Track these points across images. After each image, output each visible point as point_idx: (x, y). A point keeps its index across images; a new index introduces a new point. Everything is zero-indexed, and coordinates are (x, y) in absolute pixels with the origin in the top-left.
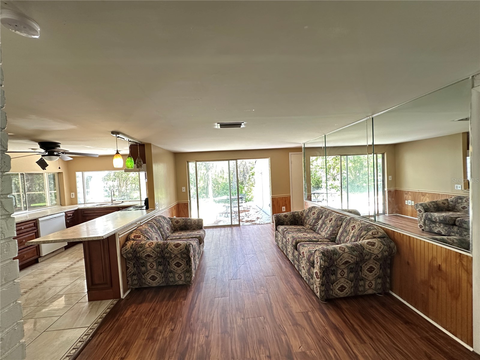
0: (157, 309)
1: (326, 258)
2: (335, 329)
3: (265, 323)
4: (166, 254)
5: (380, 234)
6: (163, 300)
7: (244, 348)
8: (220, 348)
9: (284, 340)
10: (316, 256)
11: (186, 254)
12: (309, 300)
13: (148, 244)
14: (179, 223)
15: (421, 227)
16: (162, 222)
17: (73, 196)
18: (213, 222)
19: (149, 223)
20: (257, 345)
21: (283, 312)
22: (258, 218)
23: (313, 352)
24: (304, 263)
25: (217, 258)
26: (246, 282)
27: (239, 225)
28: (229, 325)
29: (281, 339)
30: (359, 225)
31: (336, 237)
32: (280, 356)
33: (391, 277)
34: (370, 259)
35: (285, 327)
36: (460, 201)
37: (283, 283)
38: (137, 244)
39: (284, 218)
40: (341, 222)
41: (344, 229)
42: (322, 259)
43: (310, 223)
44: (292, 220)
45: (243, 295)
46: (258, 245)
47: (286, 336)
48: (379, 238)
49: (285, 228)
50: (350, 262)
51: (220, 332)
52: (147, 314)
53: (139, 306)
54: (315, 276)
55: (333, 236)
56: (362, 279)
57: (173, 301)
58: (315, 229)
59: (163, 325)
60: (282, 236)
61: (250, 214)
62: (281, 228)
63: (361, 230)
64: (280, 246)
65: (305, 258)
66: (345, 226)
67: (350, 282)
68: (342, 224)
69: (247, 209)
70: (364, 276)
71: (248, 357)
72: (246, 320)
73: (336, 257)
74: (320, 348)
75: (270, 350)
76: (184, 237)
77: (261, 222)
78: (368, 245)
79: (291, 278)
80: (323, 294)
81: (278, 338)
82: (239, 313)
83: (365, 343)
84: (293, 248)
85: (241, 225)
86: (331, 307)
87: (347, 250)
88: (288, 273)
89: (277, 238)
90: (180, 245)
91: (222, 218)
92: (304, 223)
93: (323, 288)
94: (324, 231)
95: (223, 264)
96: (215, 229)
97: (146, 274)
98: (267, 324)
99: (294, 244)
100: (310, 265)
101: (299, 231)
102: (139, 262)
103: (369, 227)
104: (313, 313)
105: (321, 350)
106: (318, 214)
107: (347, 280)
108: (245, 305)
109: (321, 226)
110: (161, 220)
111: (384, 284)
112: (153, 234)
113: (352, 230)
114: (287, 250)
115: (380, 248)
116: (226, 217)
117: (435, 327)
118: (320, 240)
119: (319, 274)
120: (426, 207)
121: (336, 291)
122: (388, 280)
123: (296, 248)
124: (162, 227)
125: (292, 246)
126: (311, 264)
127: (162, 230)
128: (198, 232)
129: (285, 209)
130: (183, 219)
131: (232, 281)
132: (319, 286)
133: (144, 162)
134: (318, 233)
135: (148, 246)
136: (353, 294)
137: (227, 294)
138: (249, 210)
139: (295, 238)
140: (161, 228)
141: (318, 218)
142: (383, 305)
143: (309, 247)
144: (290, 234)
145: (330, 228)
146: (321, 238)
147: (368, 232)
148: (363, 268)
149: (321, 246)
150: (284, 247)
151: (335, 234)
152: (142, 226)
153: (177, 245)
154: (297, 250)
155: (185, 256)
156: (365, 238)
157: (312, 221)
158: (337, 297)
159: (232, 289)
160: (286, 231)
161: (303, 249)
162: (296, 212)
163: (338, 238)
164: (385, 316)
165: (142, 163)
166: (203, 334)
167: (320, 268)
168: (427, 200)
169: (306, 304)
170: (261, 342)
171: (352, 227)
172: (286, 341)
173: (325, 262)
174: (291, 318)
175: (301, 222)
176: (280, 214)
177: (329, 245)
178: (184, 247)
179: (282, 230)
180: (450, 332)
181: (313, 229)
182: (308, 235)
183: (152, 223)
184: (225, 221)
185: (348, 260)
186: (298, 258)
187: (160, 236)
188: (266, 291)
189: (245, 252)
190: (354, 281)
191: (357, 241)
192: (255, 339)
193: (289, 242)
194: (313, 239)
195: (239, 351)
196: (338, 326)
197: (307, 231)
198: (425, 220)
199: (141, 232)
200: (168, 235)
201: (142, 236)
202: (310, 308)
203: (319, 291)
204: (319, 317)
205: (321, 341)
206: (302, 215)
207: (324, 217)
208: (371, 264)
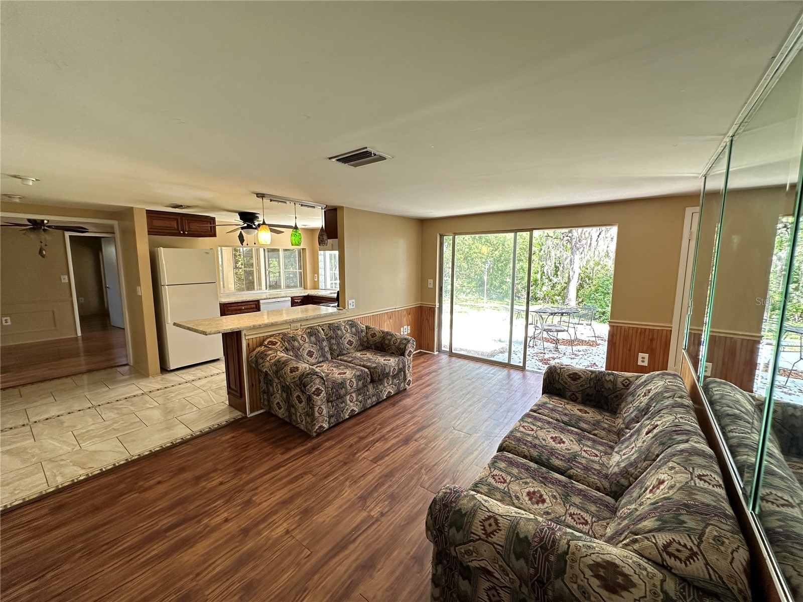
0: (250, 447)
3: (297, 564)
7: (226, 574)
8: (212, 547)
13: (271, 358)
14: (374, 338)
16: (342, 331)
17: (316, 278)
19: (313, 329)
20: (239, 588)
21: (346, 572)
28: (263, 526)
30: (670, 487)
39: (569, 379)
40: (660, 448)
43: (625, 415)
51: (243, 526)
53: (246, 434)
55: (623, 481)
57: (271, 448)
59: (226, 470)
63: (656, 506)
68: (657, 456)
71: (207, 593)
72: (287, 536)
82: (297, 518)
90: (298, 371)
94: (623, 452)
97: (273, 397)
98: (297, 569)
101: (568, 424)
103: (689, 513)
106: (651, 399)
108: (321, 513)
110: (343, 327)
112: (307, 345)
113: (648, 492)
118: (574, 471)
124: (338, 338)
127: (334, 341)
129: (646, 361)
135: (269, 360)
140: (334, 338)
141: (645, 411)
145: (636, 451)
146: (587, 468)
147: (659, 529)
151: (631, 476)
153: (294, 370)
156: (637, 541)
157: (632, 413)
162: (612, 375)
166: (228, 514)
170: (249, 587)
171: (655, 484)
175: (618, 405)
181: (621, 436)
182: (565, 445)
183: (320, 329)
185: (491, 568)
192: (252, 575)
194: (555, 460)
197: (597, 432)
200: (345, 352)
206: (627, 386)
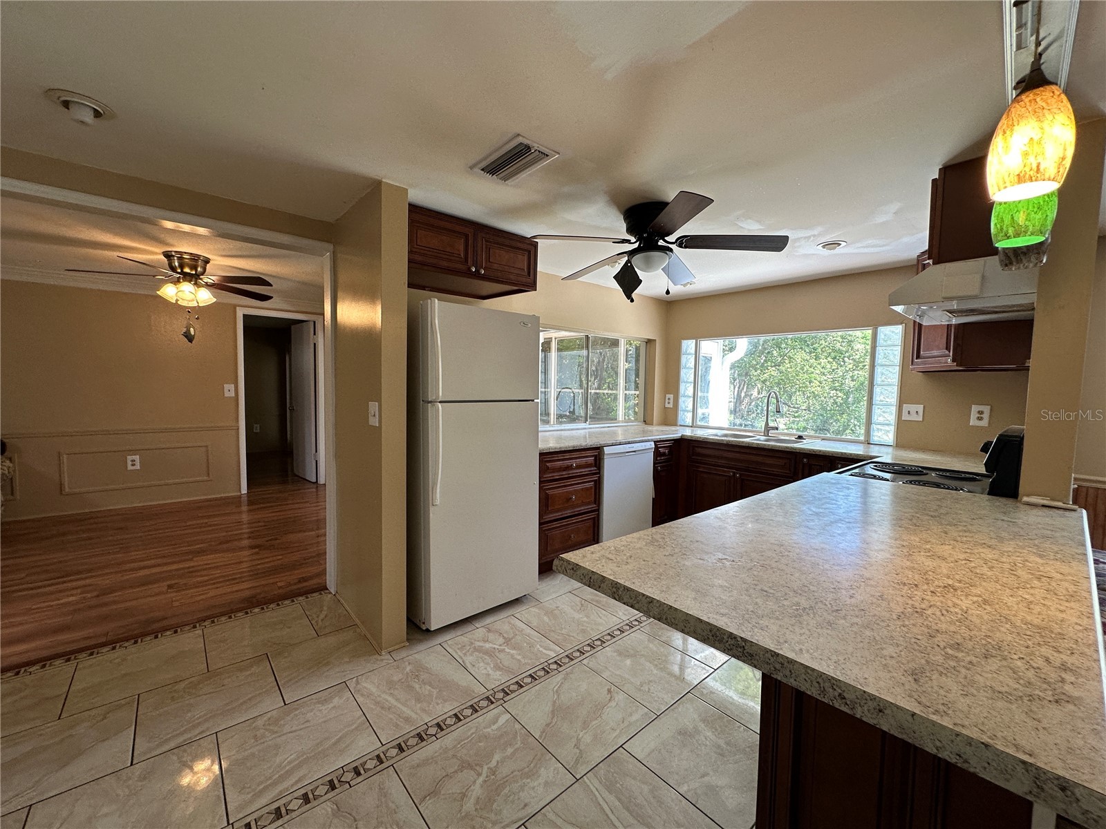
17: (669, 403)
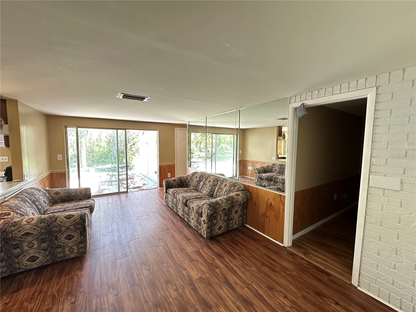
0: (45, 290)
1: (212, 208)
2: (219, 256)
3: (168, 267)
4: (55, 228)
5: (242, 188)
6: (51, 279)
7: (154, 291)
8: (132, 299)
9: (185, 274)
10: (204, 208)
11: (81, 225)
12: (199, 241)
13: (27, 221)
14: (60, 195)
15: (256, 183)
16: (36, 195)
18: (96, 192)
19: (19, 197)
20: (165, 285)
21: (181, 255)
22: (144, 184)
23: (207, 275)
24: (193, 215)
25: (110, 224)
26: (145, 240)
27: (127, 192)
28: (137, 278)
29: (183, 274)
30: (229, 183)
31: (213, 194)
32: (184, 286)
33: (246, 215)
34: (236, 205)
35: (184, 265)
36: (274, 166)
37: (177, 234)
38: (7, 223)
39: (173, 182)
40: (217, 182)
41: (219, 187)
42: (209, 209)
43: (193, 185)
44: (179, 183)
45: (144, 250)
46: (149, 207)
47: (186, 271)
48: (241, 191)
49: (175, 190)
50: (226, 209)
51: (129, 287)
52: (31, 299)
53: (16, 294)
54: (203, 223)
55: (211, 193)
56: (232, 219)
57: (66, 276)
58: (197, 189)
59: (59, 302)
60: (172, 197)
61: (135, 181)
62: (171, 191)
63: (230, 187)
64: (170, 206)
65: (194, 211)
66: (220, 185)
67: (225, 223)
68: (217, 184)
69: (132, 177)
70: (232, 217)
72: (151, 269)
73: (218, 207)
74: (211, 271)
75: (176, 284)
76: (70, 208)
77: (148, 187)
78: (236, 196)
79: (183, 229)
80: (208, 235)
81: (181, 275)
82: (144, 266)
83: (236, 258)
84: (183, 205)
85: (129, 191)
86: (214, 243)
87: (224, 201)
88: (180, 225)
89: (167, 199)
90: (73, 216)
91: (106, 187)
92: (189, 186)
93: (209, 230)
94: (205, 189)
95: (118, 229)
96: (100, 198)
97: (21, 256)
98: (170, 267)
99: (184, 201)
100: (198, 215)
101: (186, 191)
102: (9, 244)
103: (235, 184)
104: (202, 249)
105: (212, 272)
106: (200, 178)
107: (223, 222)
108: (148, 258)
109: (203, 186)
110: (35, 192)
111: (243, 220)
112: (28, 209)
113: (225, 187)
114: (177, 208)
115: (242, 197)
116: (110, 186)
117: (268, 238)
118: (203, 197)
119: (206, 221)
120: (259, 171)
121: (217, 231)
122: (245, 217)
123: (186, 205)
124: (38, 200)
125: (182, 204)
126: (200, 215)
127: (37, 203)
128: (87, 202)
129: (170, 175)
130: (64, 189)
131: (131, 242)
132: (206, 229)
133: (6, 123)
134: (200, 192)
135: (25, 223)
136: (226, 231)
137: (128, 254)
138: (133, 177)
139: (185, 197)
140: (36, 201)
141: (200, 181)
142: (243, 233)
143: (197, 203)
144: (180, 194)
145: (209, 187)
146: (203, 195)
147: (235, 188)
148: (232, 212)
149: (205, 201)
150: (174, 206)
151: (213, 191)
152: (7, 201)
153: (69, 217)
154: (187, 206)
155: (80, 226)
156: (233, 191)
157: (195, 183)
158: (217, 234)
159: (133, 248)
160: (176, 192)
161: (192, 204)
162: (182, 177)
163: (215, 194)
164: (245, 240)
165: (3, 123)
166: (111, 295)
167: (207, 216)
168: (259, 166)
169: (197, 245)
170: (168, 282)
171: (225, 185)
172: (187, 274)
173: (211, 211)
174: (188, 257)
175: (186, 185)
176: (169, 179)
177: (210, 199)
178: (79, 218)
179: (172, 192)
180: (274, 239)
181: (196, 190)
182: (194, 194)
183: (23, 196)
184: (110, 189)
185: (225, 207)
186: (188, 212)
187: (37, 211)
188: (164, 243)
189: (138, 215)
190: (227, 221)
191: (228, 194)
192: (162, 281)
193: (180, 201)
194: (198, 197)
195: (150, 295)
196: (219, 253)
197: (192, 191)
198: (258, 179)
199: (11, 209)
200: (46, 209)
201: (12, 213)
202: (200, 247)
203: (205, 233)
204: (207, 251)
205: (211, 266)
206: (187, 179)
207: (204, 179)
208: (237, 208)
